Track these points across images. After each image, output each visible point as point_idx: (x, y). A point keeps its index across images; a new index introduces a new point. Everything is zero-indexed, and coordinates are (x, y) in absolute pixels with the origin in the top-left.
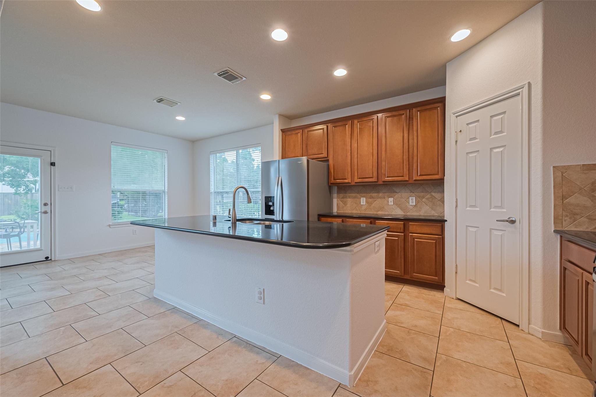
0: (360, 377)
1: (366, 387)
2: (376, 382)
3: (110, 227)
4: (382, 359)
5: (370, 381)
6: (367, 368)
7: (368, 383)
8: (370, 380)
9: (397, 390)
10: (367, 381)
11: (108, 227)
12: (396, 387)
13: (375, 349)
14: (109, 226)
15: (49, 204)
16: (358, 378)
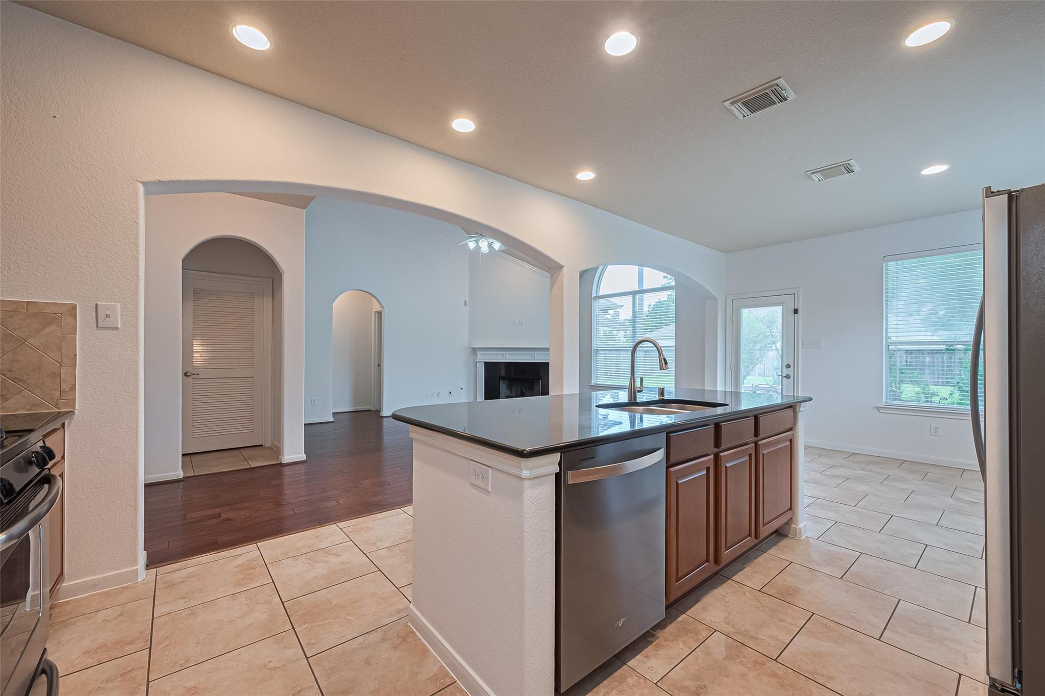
0: (416, 634)
1: (397, 634)
2: (395, 648)
3: (879, 410)
4: (428, 679)
5: (403, 641)
6: (425, 650)
7: (401, 639)
8: (403, 643)
9: (366, 663)
10: (404, 639)
11: (876, 411)
12: (370, 665)
13: (459, 683)
14: (878, 408)
15: (792, 366)
16: (415, 630)
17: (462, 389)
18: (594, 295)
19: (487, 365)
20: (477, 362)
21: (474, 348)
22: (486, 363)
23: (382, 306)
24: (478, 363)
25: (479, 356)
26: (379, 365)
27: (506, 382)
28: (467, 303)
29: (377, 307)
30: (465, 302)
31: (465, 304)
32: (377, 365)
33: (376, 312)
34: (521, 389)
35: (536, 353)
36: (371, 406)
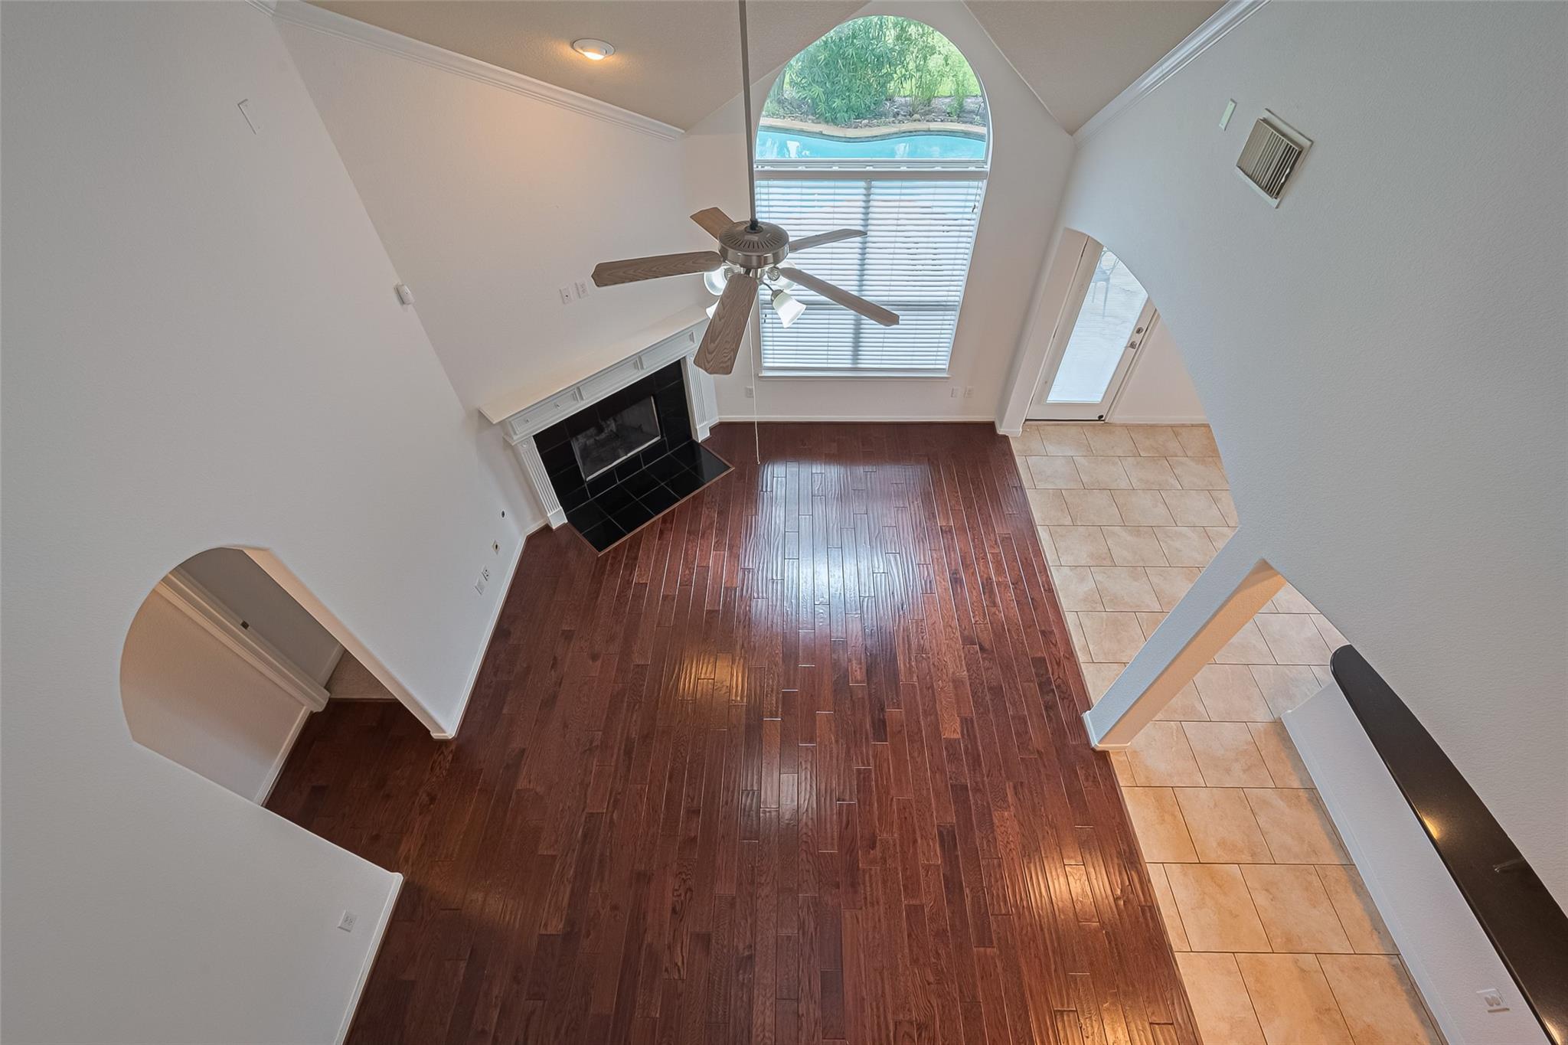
17: (503, 514)
19: (543, 438)
20: (516, 444)
22: (538, 437)
24: (519, 448)
25: (517, 427)
30: (398, 292)
31: (403, 302)
36: (303, 705)
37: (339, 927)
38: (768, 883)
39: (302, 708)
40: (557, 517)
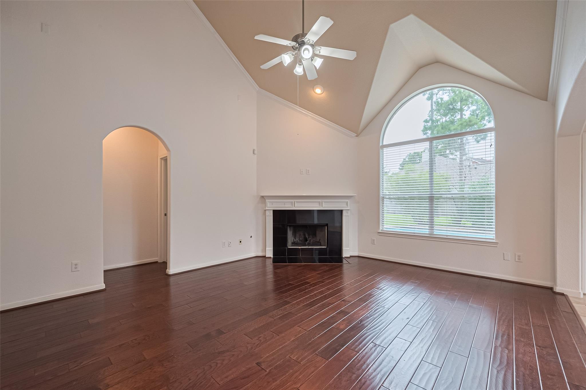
17: (251, 237)
18: (381, 144)
19: (276, 213)
20: (265, 210)
21: (263, 197)
22: (274, 211)
23: (168, 150)
24: (267, 212)
25: (268, 205)
26: (166, 215)
27: (292, 228)
28: (256, 152)
29: (163, 152)
30: (254, 150)
31: (254, 153)
32: (163, 215)
33: (161, 159)
34: (304, 235)
35: (323, 201)
36: (158, 257)
37: (72, 263)
38: (166, 368)
39: (157, 257)
40: (270, 253)
